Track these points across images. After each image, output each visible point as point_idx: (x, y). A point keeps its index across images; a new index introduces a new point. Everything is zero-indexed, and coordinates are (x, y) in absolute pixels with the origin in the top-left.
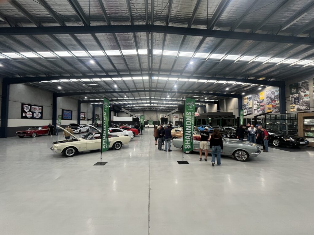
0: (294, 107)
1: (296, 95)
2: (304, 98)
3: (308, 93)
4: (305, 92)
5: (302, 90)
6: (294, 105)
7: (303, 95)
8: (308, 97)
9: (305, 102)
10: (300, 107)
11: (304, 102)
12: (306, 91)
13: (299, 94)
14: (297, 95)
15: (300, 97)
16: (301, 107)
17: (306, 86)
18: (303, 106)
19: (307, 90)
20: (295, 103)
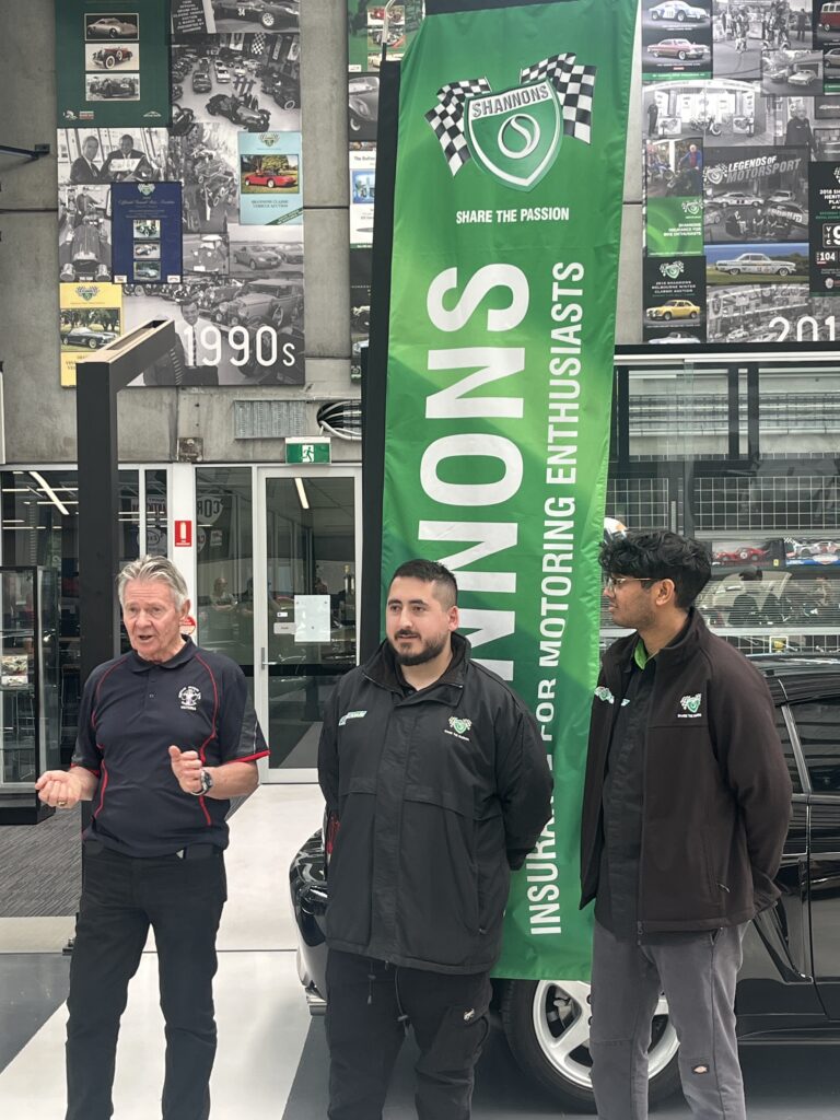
0: (111, 317)
1: (136, 133)
2: (246, 201)
3: (286, 135)
4: (260, 126)
5: (224, 81)
6: (109, 294)
7: (234, 164)
8: (295, 201)
9: (252, 266)
10: (184, 331)
11: (243, 258)
12: (265, 103)
13: (182, 127)
14: (155, 142)
15: (193, 180)
16: (207, 328)
17: (270, 40)
18: (226, 321)
19: (281, 103)
20: (121, 261)
